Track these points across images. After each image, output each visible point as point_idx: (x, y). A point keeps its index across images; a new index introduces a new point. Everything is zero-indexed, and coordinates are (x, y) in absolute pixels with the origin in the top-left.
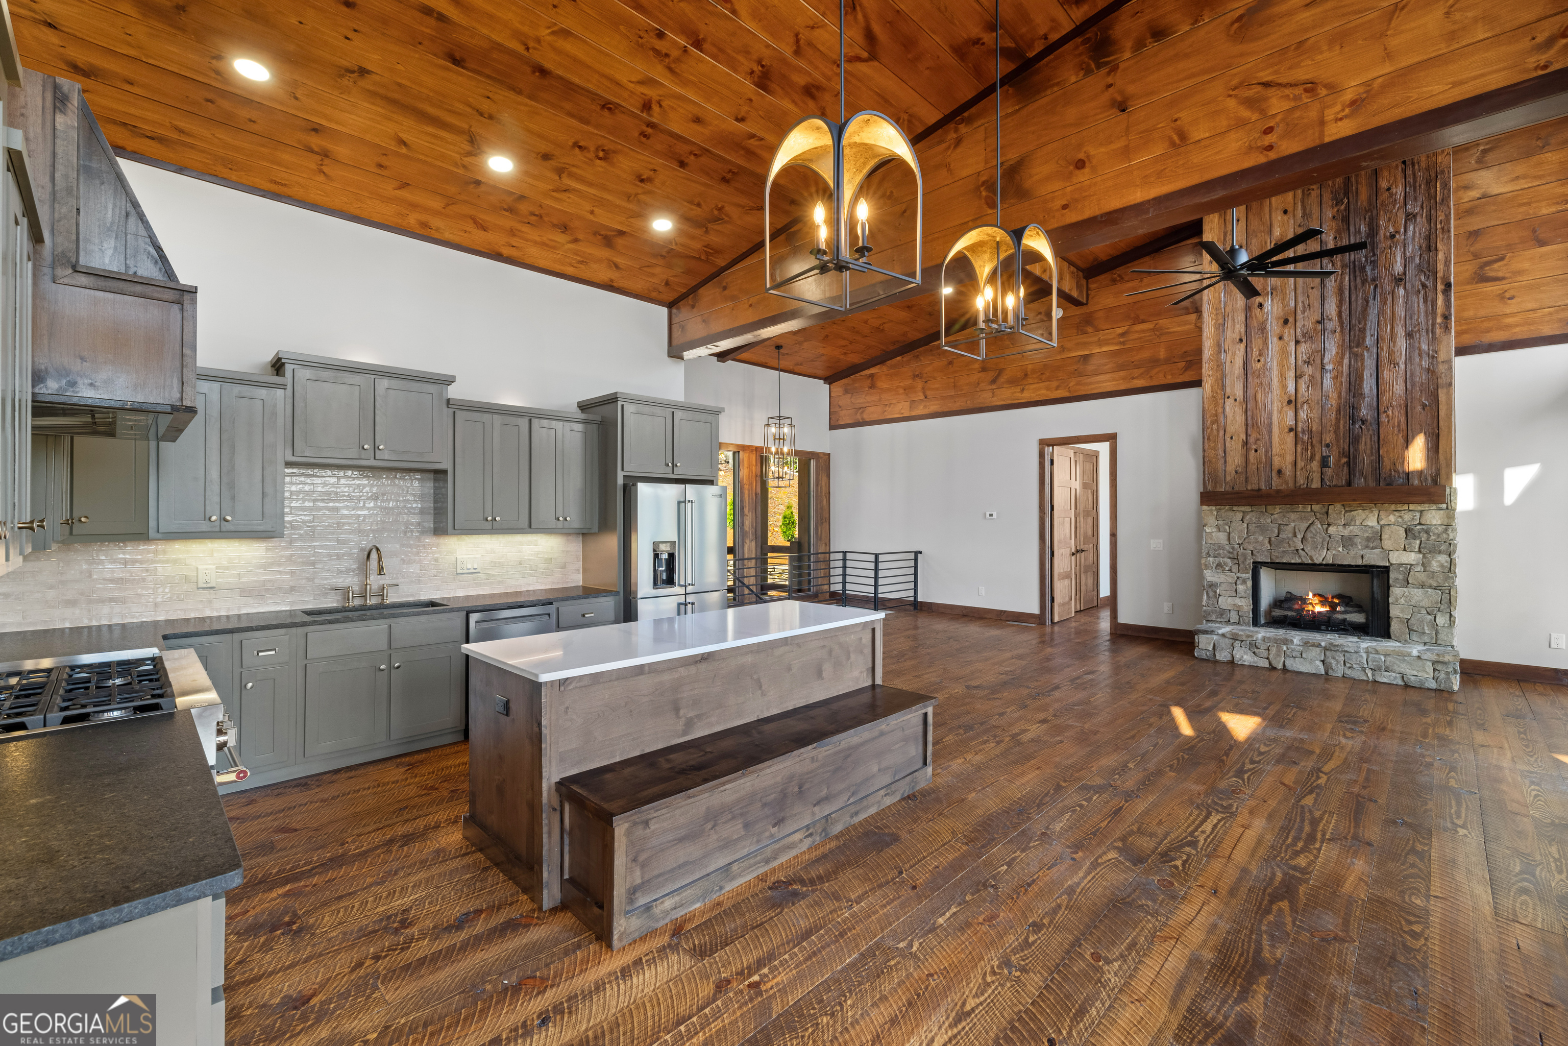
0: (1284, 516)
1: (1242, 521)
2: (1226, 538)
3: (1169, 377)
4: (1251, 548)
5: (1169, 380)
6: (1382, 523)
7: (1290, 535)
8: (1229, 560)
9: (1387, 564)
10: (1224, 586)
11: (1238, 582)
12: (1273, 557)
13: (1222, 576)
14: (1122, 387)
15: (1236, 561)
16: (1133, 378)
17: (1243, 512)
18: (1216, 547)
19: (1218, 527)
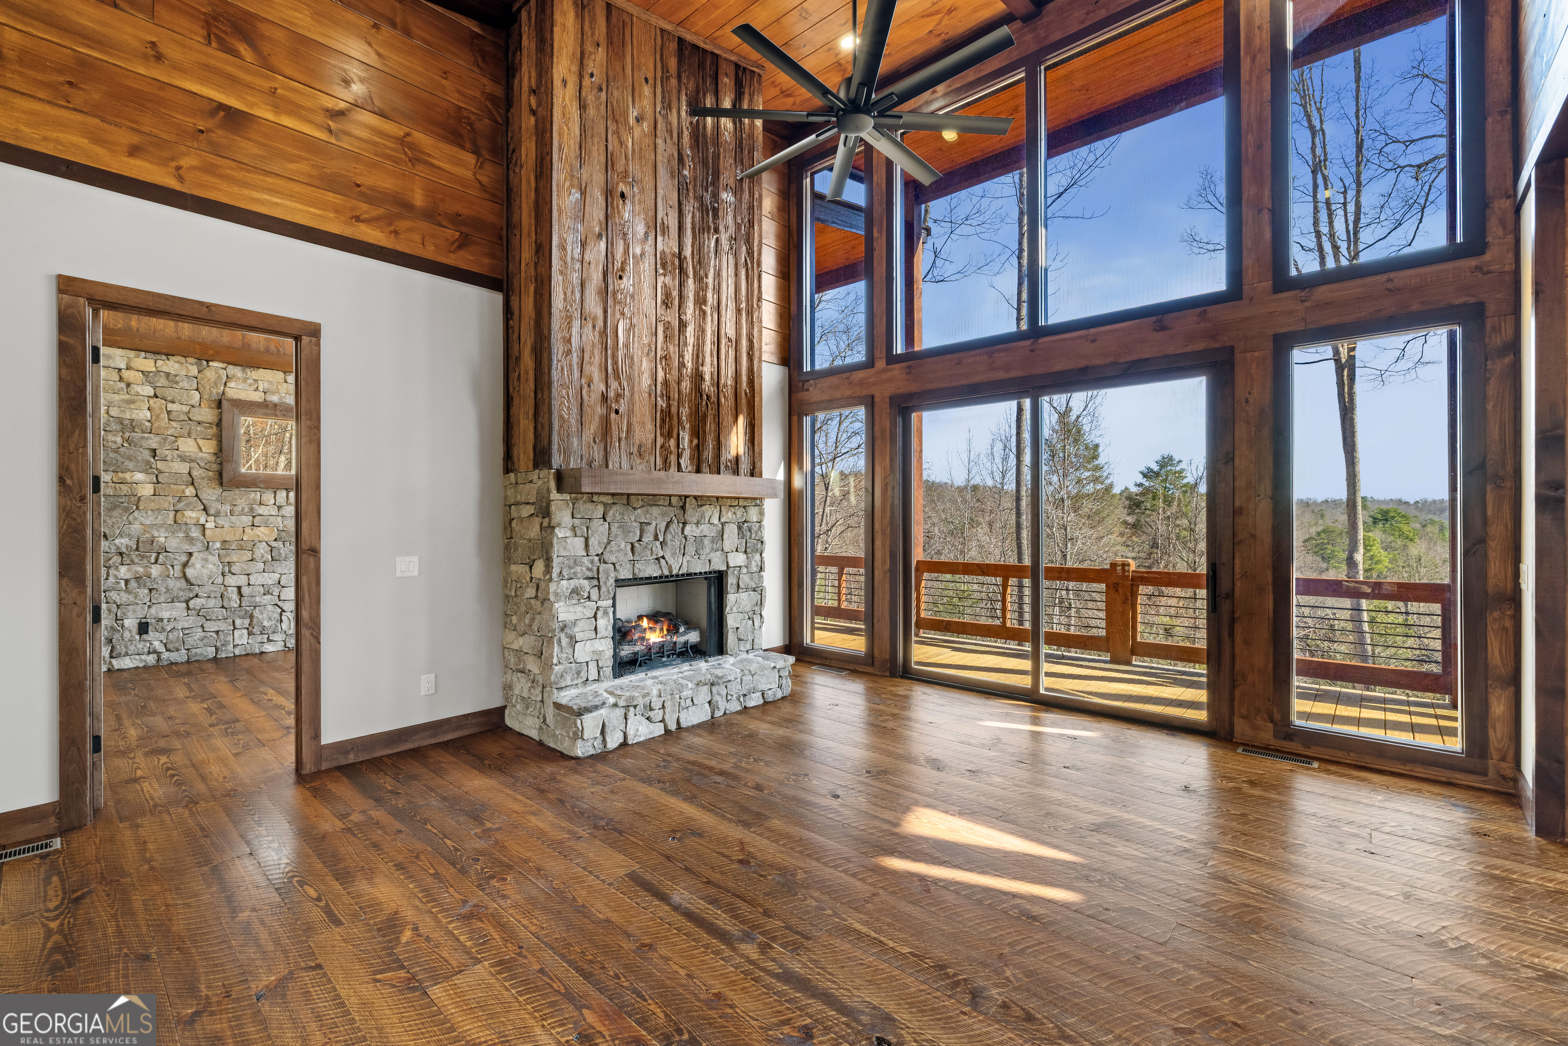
0: (647, 512)
1: (604, 519)
2: (583, 546)
3: (431, 248)
4: (613, 559)
5: (429, 253)
6: (723, 520)
7: (652, 538)
8: (586, 582)
9: (724, 568)
10: (581, 625)
11: (600, 614)
12: (636, 571)
13: (579, 609)
14: (335, 228)
15: (595, 582)
16: (358, 219)
17: (605, 505)
18: (571, 562)
19: (574, 528)
